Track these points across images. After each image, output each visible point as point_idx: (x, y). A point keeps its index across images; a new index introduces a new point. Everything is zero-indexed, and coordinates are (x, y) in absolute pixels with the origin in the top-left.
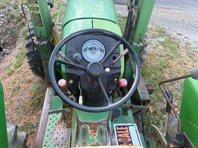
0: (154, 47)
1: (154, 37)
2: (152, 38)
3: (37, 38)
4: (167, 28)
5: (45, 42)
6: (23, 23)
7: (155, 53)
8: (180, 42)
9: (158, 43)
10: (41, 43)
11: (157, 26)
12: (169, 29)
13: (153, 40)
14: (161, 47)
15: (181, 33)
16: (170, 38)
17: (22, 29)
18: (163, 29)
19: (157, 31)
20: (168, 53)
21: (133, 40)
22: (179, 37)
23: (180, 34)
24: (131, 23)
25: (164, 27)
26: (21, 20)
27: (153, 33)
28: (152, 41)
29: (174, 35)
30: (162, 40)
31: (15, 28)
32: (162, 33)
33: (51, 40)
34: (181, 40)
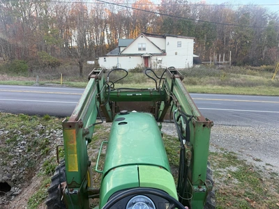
0: (225, 182)
1: (222, 165)
2: (220, 167)
3: (68, 185)
4: (237, 152)
5: (77, 190)
6: (47, 151)
7: (228, 191)
8: (261, 171)
9: (229, 175)
10: (71, 191)
11: (222, 149)
12: (240, 153)
13: (222, 170)
14: (236, 181)
15: (259, 158)
16: (245, 165)
17: (44, 159)
18: (233, 153)
19: (224, 156)
20: (247, 190)
21: (191, 182)
22: (257, 164)
23: (258, 160)
24: (186, 161)
25: (233, 150)
26: (46, 147)
27: (220, 159)
28: (220, 171)
29: (249, 161)
30: (234, 169)
31: (35, 158)
32: (232, 159)
33: (85, 186)
34: (261, 168)
